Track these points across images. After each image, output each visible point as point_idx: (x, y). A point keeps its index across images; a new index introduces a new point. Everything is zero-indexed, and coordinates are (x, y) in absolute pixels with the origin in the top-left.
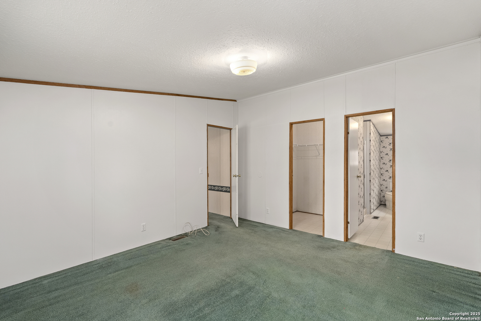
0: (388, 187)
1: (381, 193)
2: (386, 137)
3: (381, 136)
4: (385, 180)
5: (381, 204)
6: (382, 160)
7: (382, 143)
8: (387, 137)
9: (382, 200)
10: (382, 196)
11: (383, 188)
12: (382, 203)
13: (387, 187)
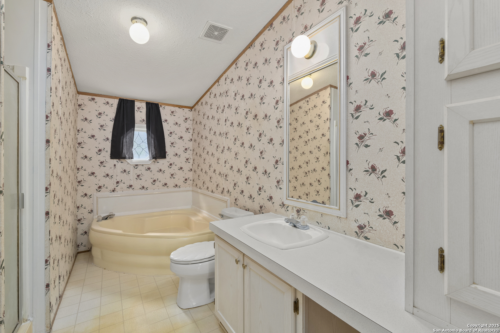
0: (95, 211)
1: (78, 226)
2: (90, 97)
3: (79, 93)
4: (89, 194)
5: (78, 253)
6: (80, 148)
7: (80, 111)
8: (93, 99)
9: (79, 242)
10: (80, 231)
11: (83, 213)
12: (82, 249)
13: (92, 211)
